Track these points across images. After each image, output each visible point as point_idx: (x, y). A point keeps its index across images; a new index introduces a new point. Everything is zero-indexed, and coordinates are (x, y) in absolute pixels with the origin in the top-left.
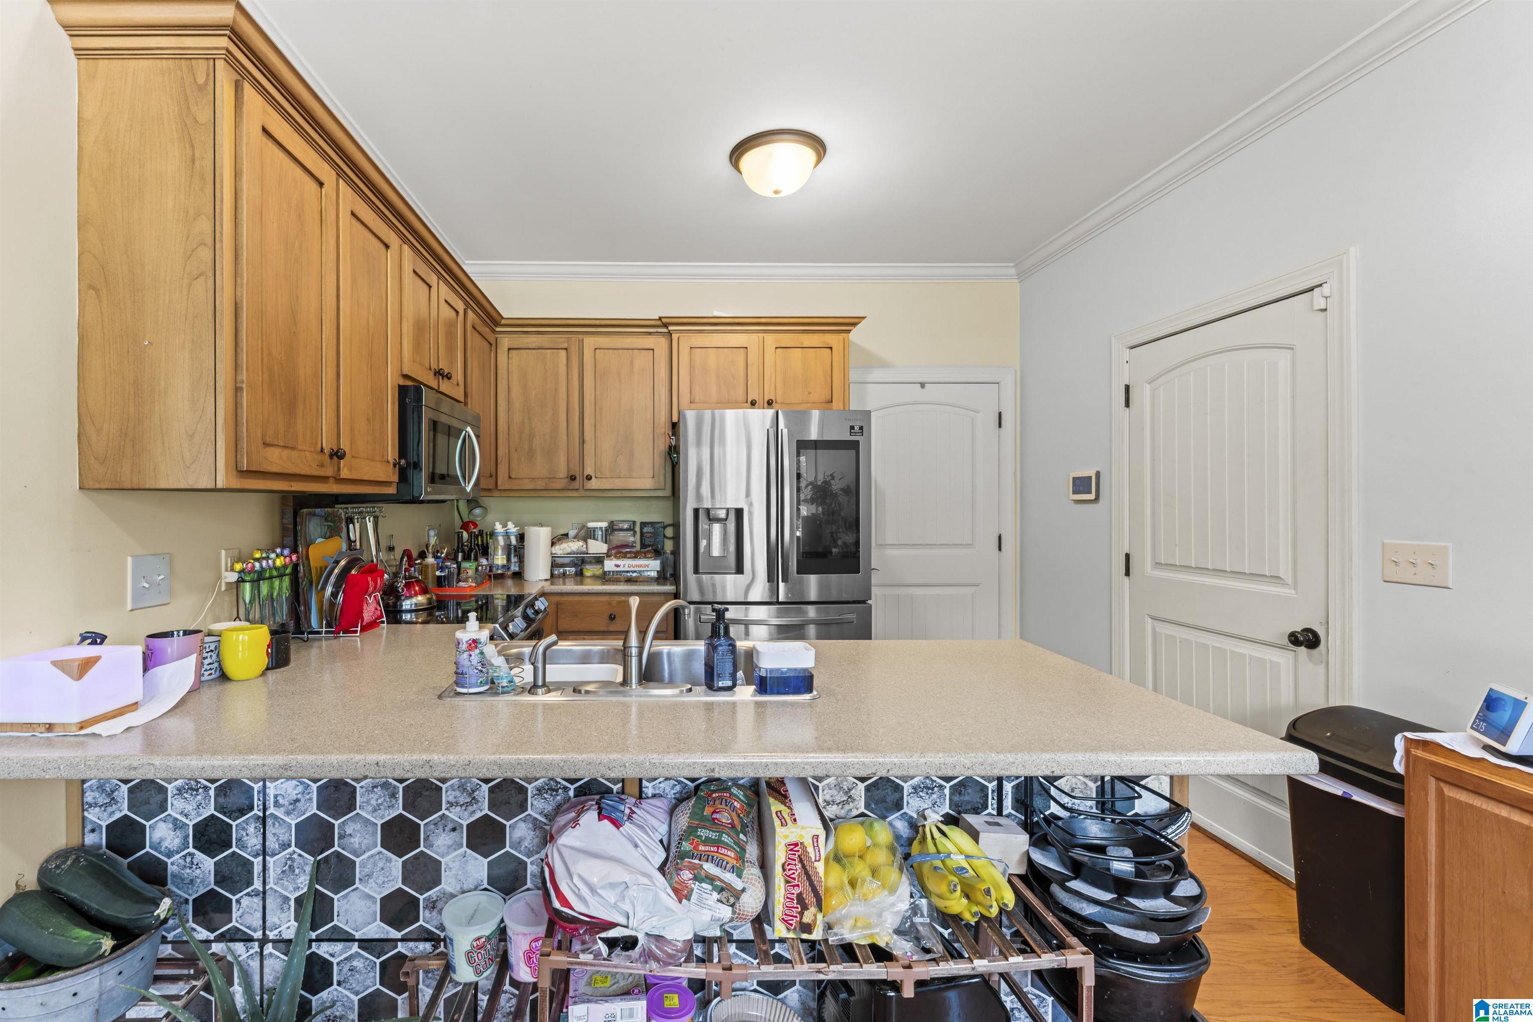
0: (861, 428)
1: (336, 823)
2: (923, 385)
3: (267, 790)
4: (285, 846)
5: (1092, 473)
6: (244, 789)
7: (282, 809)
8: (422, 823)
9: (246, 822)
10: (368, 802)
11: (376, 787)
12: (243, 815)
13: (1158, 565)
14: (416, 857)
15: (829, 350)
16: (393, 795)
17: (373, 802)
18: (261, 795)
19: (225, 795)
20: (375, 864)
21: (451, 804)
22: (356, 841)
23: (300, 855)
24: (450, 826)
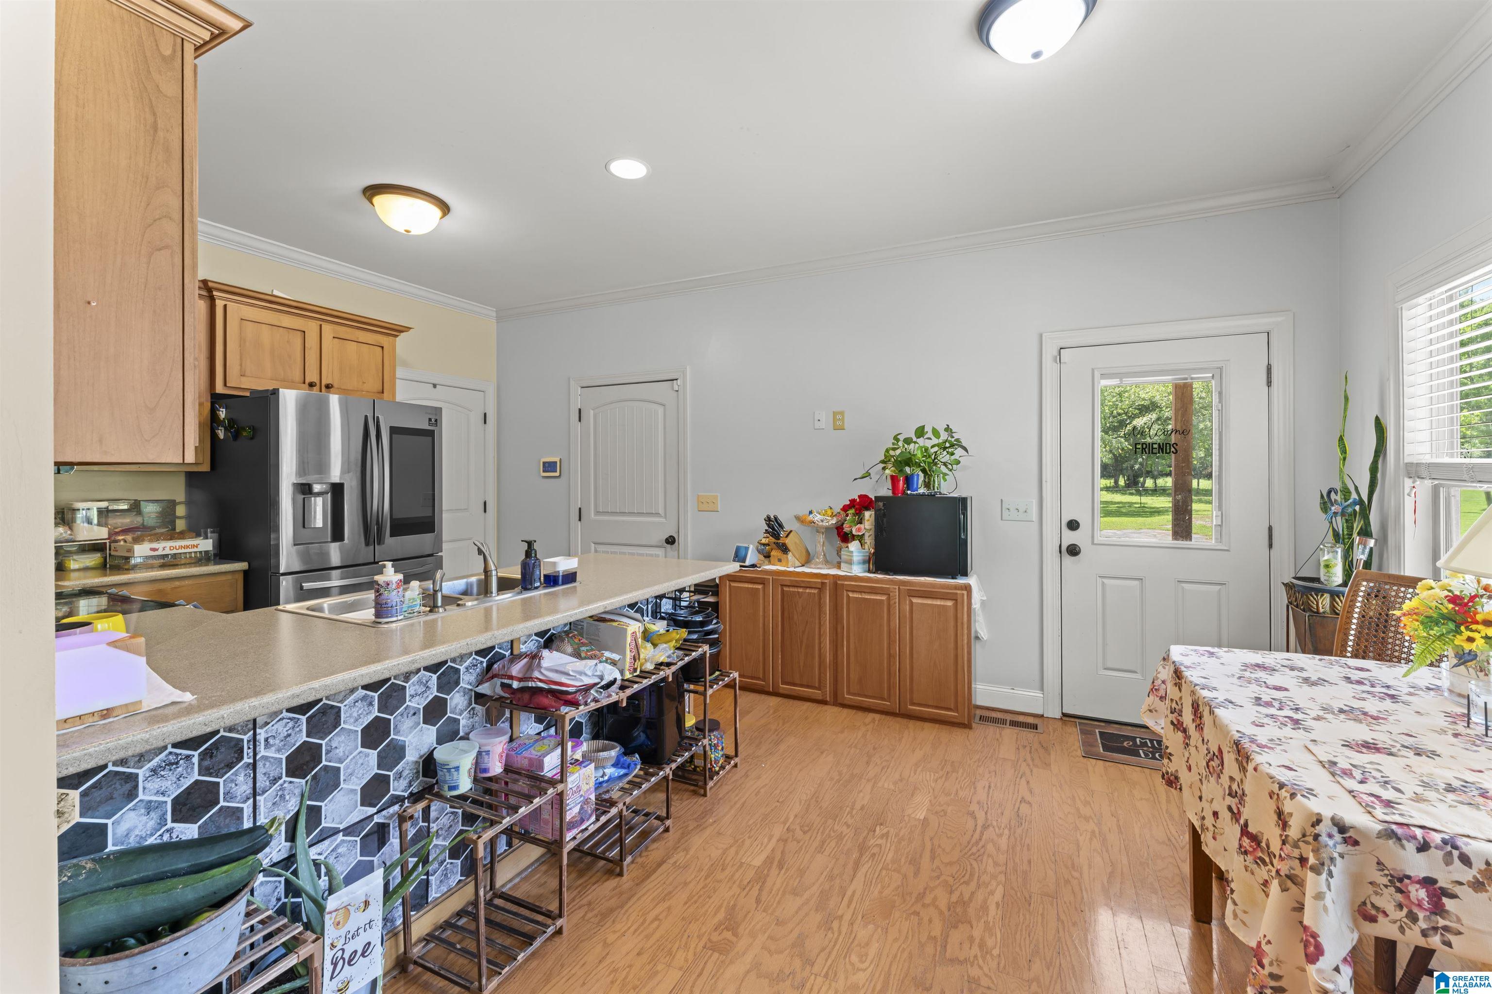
0: (436, 420)
1: (323, 742)
2: (435, 386)
3: (258, 737)
4: (275, 781)
5: (557, 459)
6: (232, 744)
7: (273, 749)
8: (392, 718)
9: (236, 774)
10: (351, 716)
11: (357, 701)
12: (232, 768)
13: (598, 513)
14: (388, 745)
15: (380, 349)
16: (371, 704)
17: (355, 714)
18: (252, 743)
19: (211, 757)
20: (356, 763)
21: (412, 696)
22: (340, 752)
23: (291, 782)
24: (412, 713)
